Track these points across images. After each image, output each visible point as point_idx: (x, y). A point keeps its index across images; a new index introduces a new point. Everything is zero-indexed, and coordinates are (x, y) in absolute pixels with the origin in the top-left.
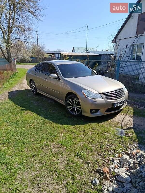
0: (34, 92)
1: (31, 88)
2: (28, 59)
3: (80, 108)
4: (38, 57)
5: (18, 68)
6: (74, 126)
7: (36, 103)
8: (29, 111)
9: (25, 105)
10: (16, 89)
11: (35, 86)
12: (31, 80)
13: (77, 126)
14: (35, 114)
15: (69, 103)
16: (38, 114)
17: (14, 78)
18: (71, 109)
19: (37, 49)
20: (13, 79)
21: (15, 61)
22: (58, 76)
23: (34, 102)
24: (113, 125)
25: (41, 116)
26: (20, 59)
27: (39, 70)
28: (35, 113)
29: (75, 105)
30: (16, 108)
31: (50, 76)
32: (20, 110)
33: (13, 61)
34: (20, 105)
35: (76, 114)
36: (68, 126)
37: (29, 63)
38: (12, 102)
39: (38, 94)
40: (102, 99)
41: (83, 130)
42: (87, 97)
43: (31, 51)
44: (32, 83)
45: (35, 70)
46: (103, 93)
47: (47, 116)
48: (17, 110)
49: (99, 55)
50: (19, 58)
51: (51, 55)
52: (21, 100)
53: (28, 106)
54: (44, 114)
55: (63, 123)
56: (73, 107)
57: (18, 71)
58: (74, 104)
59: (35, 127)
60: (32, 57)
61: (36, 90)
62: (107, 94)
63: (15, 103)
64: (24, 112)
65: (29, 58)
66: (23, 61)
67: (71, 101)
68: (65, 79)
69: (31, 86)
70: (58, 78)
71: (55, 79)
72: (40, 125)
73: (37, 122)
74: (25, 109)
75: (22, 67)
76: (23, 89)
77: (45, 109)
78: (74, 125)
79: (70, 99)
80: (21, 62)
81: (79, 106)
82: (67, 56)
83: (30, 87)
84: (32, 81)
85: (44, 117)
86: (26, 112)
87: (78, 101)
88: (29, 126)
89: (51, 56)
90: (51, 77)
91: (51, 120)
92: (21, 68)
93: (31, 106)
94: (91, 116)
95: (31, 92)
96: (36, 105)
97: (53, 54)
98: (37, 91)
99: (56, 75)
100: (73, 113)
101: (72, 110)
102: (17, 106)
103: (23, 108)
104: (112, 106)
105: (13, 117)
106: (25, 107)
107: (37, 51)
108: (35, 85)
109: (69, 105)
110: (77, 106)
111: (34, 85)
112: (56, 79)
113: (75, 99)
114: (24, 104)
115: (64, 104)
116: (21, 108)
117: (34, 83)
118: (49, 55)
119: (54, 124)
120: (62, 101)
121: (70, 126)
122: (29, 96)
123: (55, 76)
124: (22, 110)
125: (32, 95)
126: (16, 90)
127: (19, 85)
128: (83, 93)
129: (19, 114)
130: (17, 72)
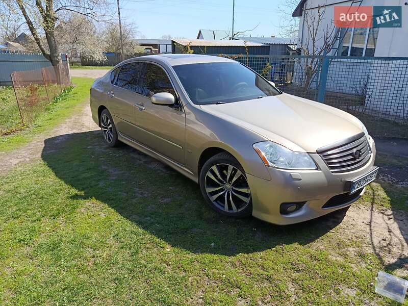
0: (110, 140)
1: (103, 129)
2: (99, 56)
3: (246, 195)
4: (121, 51)
5: (75, 78)
6: (232, 258)
7: (114, 171)
8: (94, 200)
9: (85, 178)
10: (65, 129)
11: (113, 125)
12: (102, 109)
13: (241, 256)
14: (113, 210)
15: (213, 177)
16: (121, 210)
17: (63, 101)
18: (215, 197)
19: (119, 35)
20: (60, 104)
21: (67, 61)
22: (177, 99)
23: (110, 170)
24: (351, 249)
25: (128, 217)
26: (82, 57)
27: (124, 80)
28: (113, 208)
29: (228, 186)
30: (57, 191)
31: (154, 99)
32: (68, 198)
33: (61, 61)
34: (72, 182)
35: (231, 212)
36: (215, 257)
37: (102, 66)
38: (51, 171)
39: (120, 145)
40: (317, 169)
41: (262, 272)
42: (270, 164)
43: (106, 38)
44: (104, 116)
45: (112, 82)
46: (318, 152)
47: (146, 216)
48: (60, 199)
49: (264, 46)
50: (79, 54)
51: (151, 47)
52: (76, 163)
53: (94, 183)
54: (139, 211)
55: (197, 246)
56: (222, 190)
57: (75, 84)
58: (226, 181)
59: (111, 262)
60: (108, 53)
61: (116, 135)
62: (329, 153)
63: (57, 174)
64: (80, 206)
65: (101, 53)
66: (86, 62)
67: (218, 174)
68: (197, 106)
69: (102, 124)
70: (177, 105)
71: (167, 107)
72: (127, 256)
73: (117, 241)
74: (82, 192)
75: (86, 74)
76: (84, 130)
77: (142, 194)
78: (232, 252)
79: (214, 168)
80: (83, 64)
81: (244, 190)
82: (189, 47)
83: (100, 126)
84: (105, 110)
85: (140, 224)
86: (88, 203)
87: (241, 173)
88: (93, 257)
89: (149, 51)
90: (157, 100)
91: (159, 234)
92: (82, 77)
93: (101, 184)
94: (281, 224)
95: (104, 138)
96: (114, 178)
97: (155, 46)
98: (119, 138)
99: (170, 96)
100: (224, 207)
101: (221, 199)
102: (63, 183)
103: (77, 192)
104: (344, 191)
105: (46, 225)
106: (84, 186)
107: (119, 38)
108: (112, 122)
109: (211, 183)
110: (234, 188)
111: (109, 121)
112: (171, 106)
113: (231, 167)
114: (84, 175)
115: (196, 180)
116: (74, 191)
117: (109, 116)
118: (146, 49)
119: (168, 249)
120: (188, 168)
121: (222, 257)
122: (97, 148)
123: (169, 100)
124: (75, 197)
125: (106, 149)
126: (65, 134)
127: (73, 119)
128: (258, 152)
129: (64, 211)
130: (71, 88)
